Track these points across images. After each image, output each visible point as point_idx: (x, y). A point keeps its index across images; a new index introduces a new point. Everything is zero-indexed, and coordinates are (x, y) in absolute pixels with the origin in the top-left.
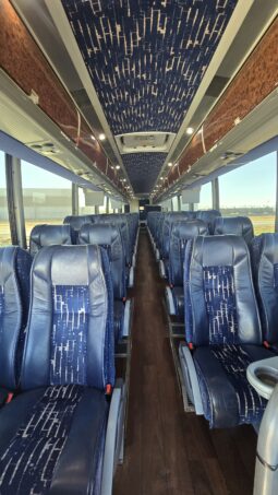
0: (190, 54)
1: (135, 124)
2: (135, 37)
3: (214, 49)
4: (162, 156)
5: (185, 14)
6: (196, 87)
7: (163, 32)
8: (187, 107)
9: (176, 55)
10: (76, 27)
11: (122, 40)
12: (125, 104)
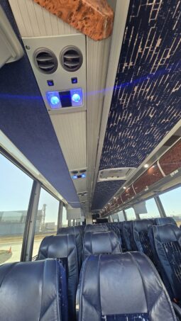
0: (162, 126)
1: (114, 163)
2: (137, 118)
3: (176, 123)
4: (122, 182)
5: (166, 109)
6: (159, 142)
7: (151, 116)
8: (149, 153)
9: (154, 126)
10: (112, 114)
11: (129, 120)
12: (115, 152)
